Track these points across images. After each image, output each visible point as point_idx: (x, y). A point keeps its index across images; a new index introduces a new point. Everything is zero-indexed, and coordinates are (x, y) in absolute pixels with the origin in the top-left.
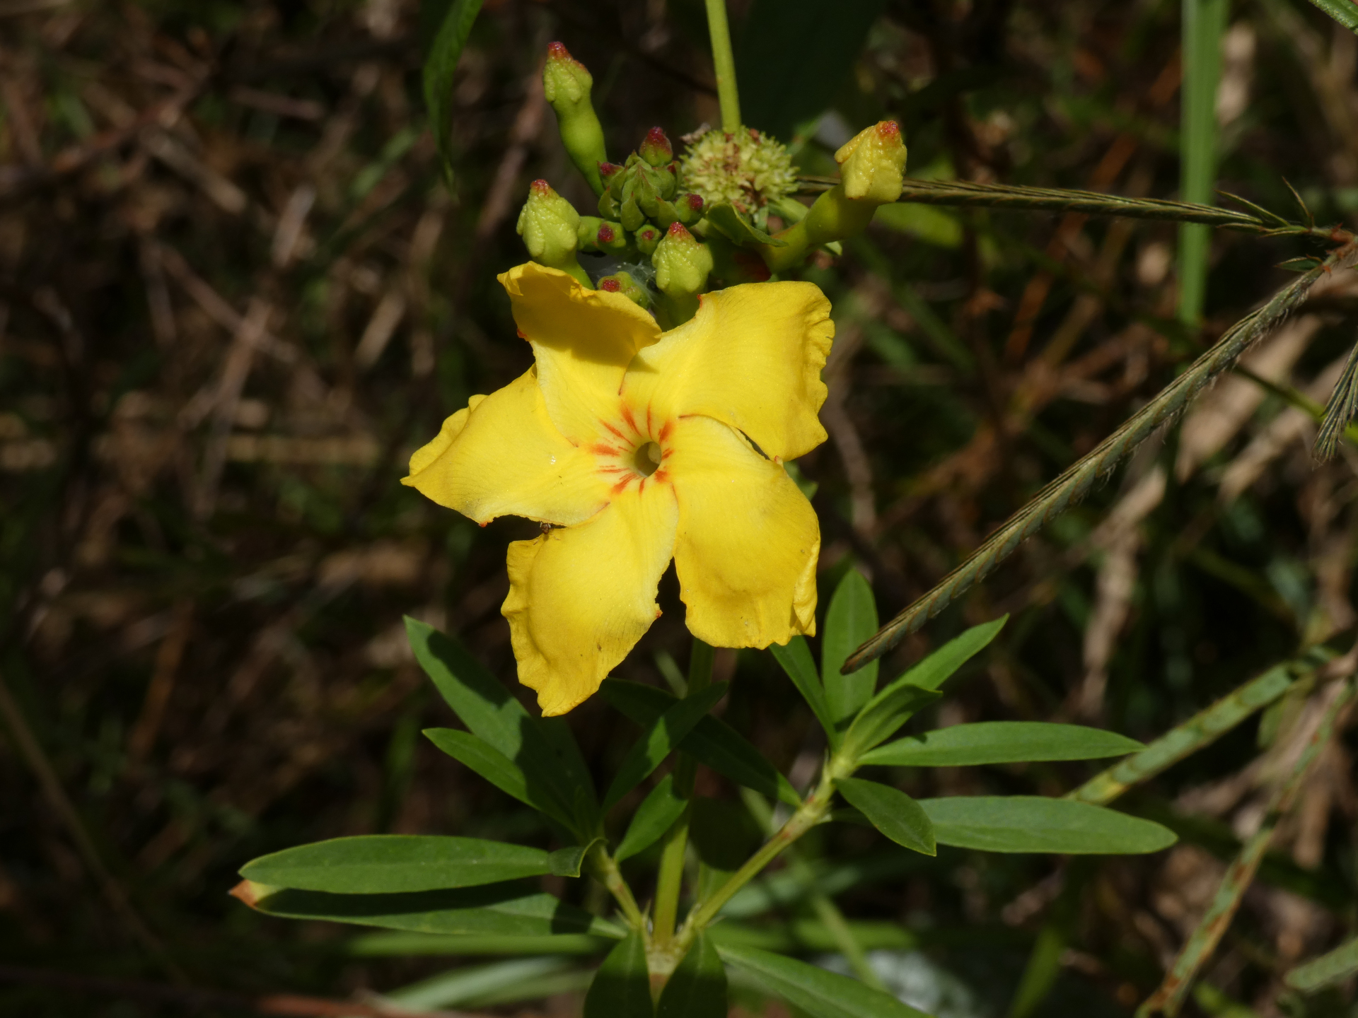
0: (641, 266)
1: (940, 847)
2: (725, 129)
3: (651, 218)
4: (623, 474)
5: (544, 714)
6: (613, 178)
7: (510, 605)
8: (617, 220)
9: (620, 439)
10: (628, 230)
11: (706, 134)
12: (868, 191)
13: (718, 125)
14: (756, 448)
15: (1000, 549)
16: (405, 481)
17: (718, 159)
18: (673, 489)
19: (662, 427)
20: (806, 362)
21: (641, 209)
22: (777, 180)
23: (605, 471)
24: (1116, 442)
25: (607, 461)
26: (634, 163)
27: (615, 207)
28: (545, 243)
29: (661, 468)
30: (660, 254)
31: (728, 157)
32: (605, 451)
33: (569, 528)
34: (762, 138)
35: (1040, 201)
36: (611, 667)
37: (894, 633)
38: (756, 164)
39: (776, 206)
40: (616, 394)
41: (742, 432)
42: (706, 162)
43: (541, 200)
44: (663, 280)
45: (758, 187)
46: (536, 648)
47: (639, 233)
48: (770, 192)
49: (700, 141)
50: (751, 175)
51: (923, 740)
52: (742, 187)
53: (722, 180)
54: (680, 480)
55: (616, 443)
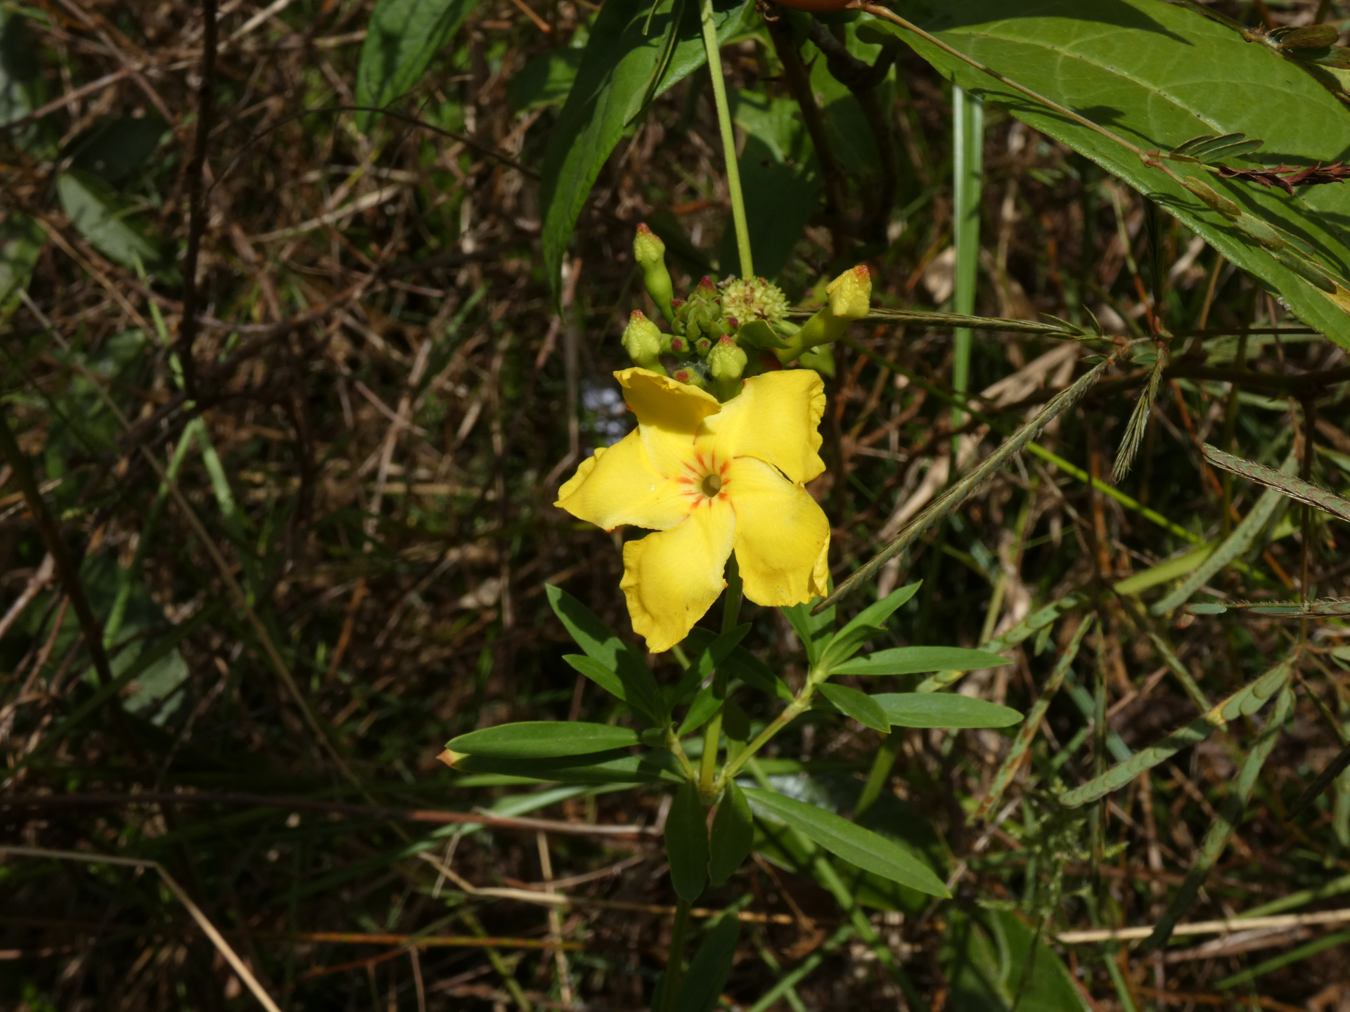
0: (699, 363)
1: (893, 727)
2: (744, 278)
3: (705, 333)
4: (697, 495)
5: (651, 651)
6: (680, 309)
7: (626, 582)
8: (684, 335)
9: (694, 473)
10: (691, 340)
11: (733, 281)
12: (848, 311)
13: (739, 275)
14: (785, 476)
15: (909, 537)
16: (557, 504)
17: (740, 297)
18: (732, 505)
19: (722, 465)
20: (810, 421)
21: (700, 327)
22: (778, 309)
23: (686, 494)
24: (981, 470)
25: (687, 487)
26: (694, 299)
27: (682, 327)
28: (640, 351)
29: (722, 491)
30: (714, 355)
31: (747, 295)
32: (686, 481)
33: (665, 532)
34: (766, 282)
35: (930, 320)
36: (695, 621)
37: (843, 590)
38: (764, 299)
39: (777, 326)
40: (692, 444)
41: (776, 467)
42: (733, 299)
43: (638, 323)
44: (717, 370)
45: (766, 314)
46: (645, 609)
47: (698, 342)
48: (773, 317)
49: (728, 286)
50: (762, 306)
51: (868, 658)
52: (756, 314)
53: (744, 309)
54: (736, 498)
55: (692, 476)
